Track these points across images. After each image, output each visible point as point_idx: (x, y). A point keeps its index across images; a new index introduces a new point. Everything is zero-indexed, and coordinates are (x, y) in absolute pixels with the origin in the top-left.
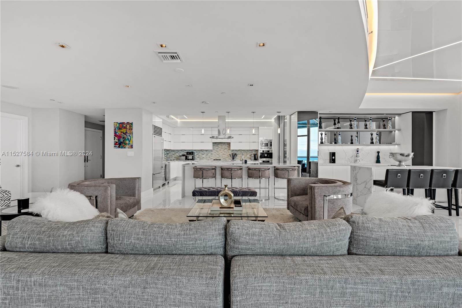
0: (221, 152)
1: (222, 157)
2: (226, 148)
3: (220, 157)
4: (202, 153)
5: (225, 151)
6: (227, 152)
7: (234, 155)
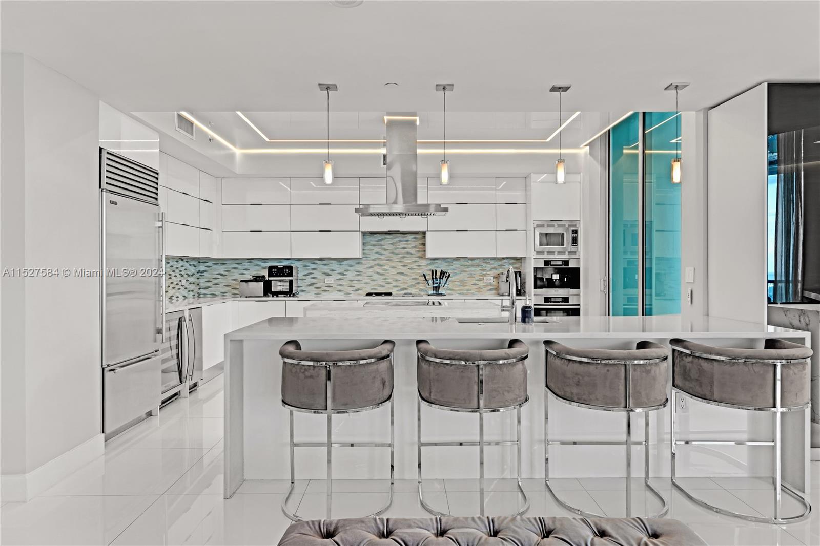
0: (393, 264)
1: (395, 284)
2: (408, 253)
3: (389, 283)
4: (326, 269)
5: (407, 261)
6: (414, 266)
7: (438, 276)
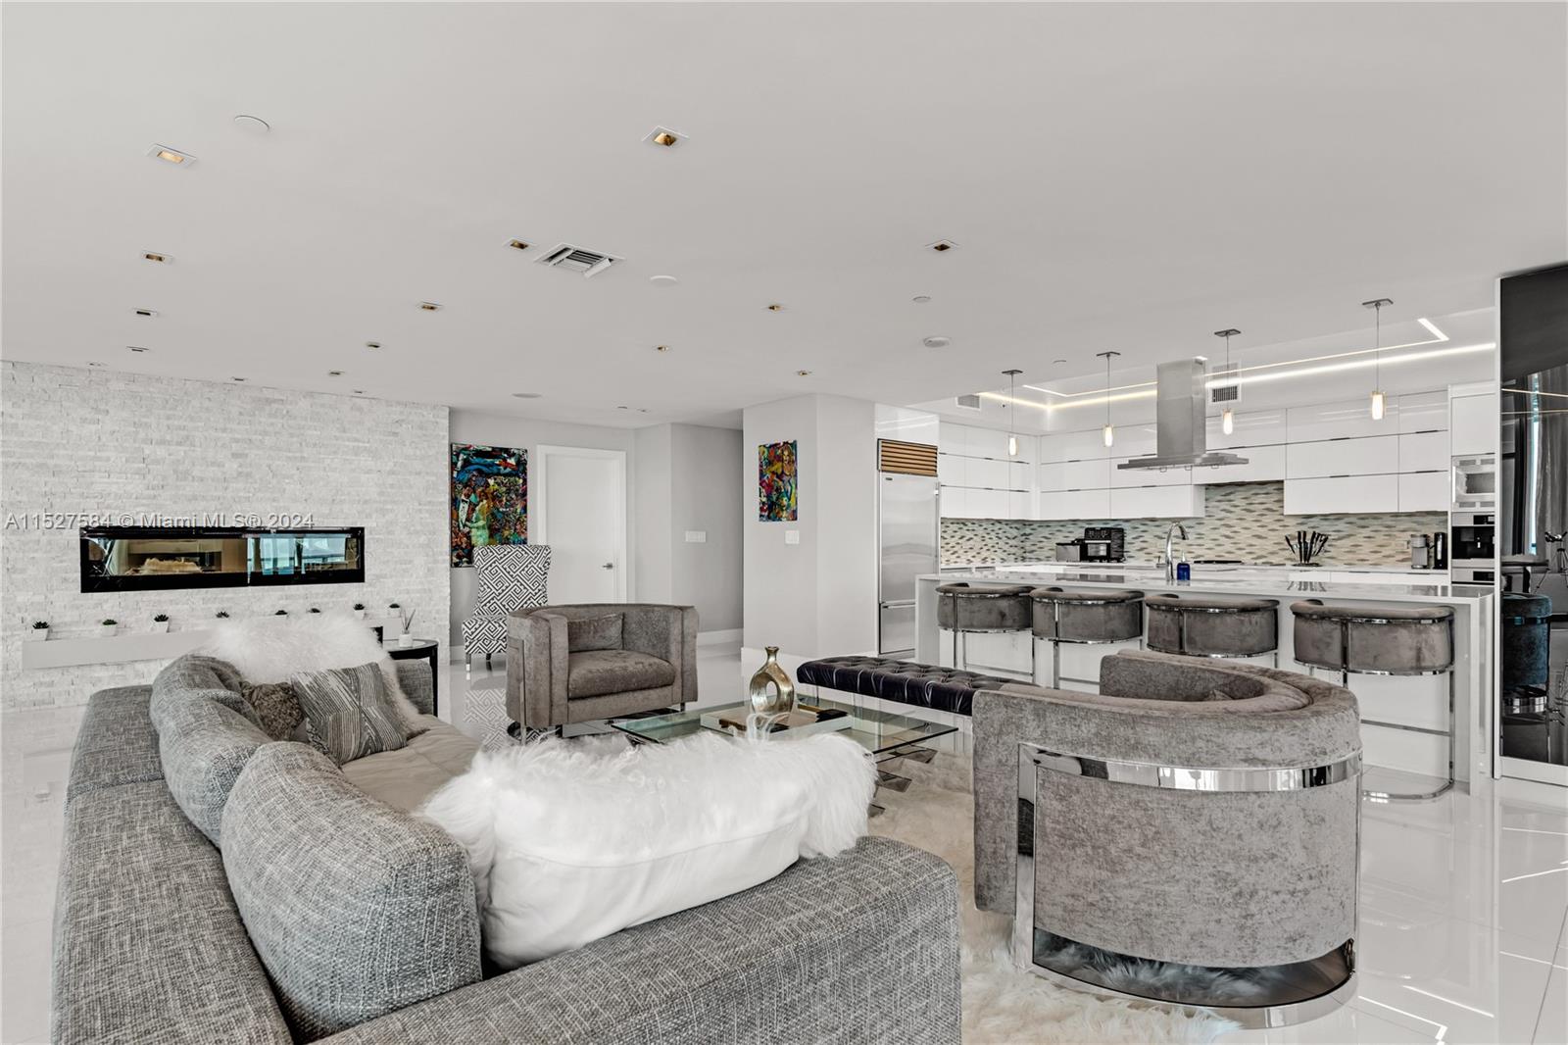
0: (1246, 525)
1: (1249, 550)
2: (1268, 509)
3: (1240, 549)
4: (1158, 532)
5: (1265, 520)
6: (1276, 526)
7: (1308, 541)
